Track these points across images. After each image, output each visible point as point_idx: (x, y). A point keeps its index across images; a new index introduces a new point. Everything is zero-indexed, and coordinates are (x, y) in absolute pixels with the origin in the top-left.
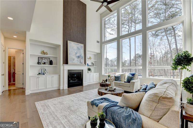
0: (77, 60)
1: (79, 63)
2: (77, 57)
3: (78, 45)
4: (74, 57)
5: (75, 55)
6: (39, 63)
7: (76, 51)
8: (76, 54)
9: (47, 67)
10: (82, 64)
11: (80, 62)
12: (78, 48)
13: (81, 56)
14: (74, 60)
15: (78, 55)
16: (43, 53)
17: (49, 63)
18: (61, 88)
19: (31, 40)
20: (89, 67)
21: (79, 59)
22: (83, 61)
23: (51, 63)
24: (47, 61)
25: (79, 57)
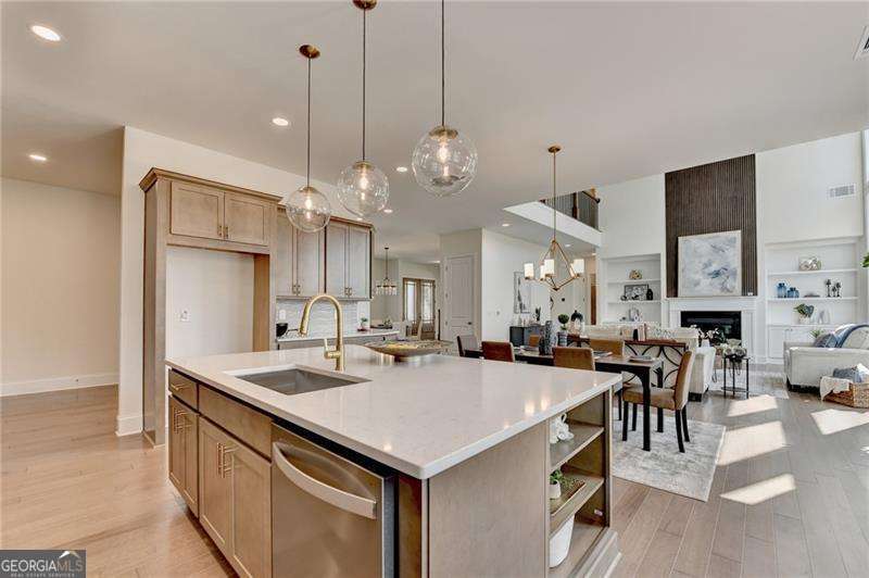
0: (711, 284)
1: (718, 292)
2: (709, 274)
3: (717, 239)
4: (697, 277)
5: (704, 269)
6: (624, 298)
7: (705, 260)
8: (706, 266)
9: (643, 305)
10: (728, 294)
11: (724, 289)
12: (714, 247)
13: (728, 268)
14: (697, 284)
15: (714, 267)
16: (636, 275)
17: (645, 296)
20: (801, 300)
21: (717, 281)
22: (737, 284)
23: (650, 295)
24: (642, 292)
25: (717, 274)
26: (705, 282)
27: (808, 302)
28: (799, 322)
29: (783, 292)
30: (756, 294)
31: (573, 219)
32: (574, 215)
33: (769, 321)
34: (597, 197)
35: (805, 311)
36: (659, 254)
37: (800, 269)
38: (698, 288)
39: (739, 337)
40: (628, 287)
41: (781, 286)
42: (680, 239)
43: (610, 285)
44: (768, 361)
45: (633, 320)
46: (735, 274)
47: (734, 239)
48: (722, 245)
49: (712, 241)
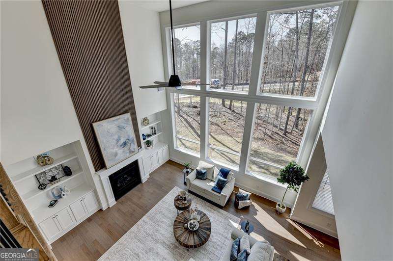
0: (124, 152)
1: (128, 155)
2: (121, 146)
3: (119, 120)
4: (115, 150)
5: (117, 143)
6: (42, 187)
7: (116, 137)
8: (118, 141)
11: (130, 151)
12: (119, 127)
13: (130, 138)
14: (116, 155)
15: (122, 141)
18: (104, 208)
21: (126, 148)
22: (134, 146)
25: (125, 144)
26: (120, 151)
30: (141, 147)
36: (78, 141)
38: (117, 157)
42: (95, 125)
46: (133, 141)
47: (128, 119)
48: (123, 125)
49: (116, 123)
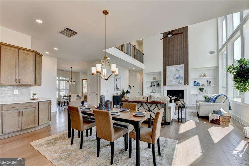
0: (175, 81)
1: (177, 84)
2: (175, 78)
3: (177, 67)
4: (172, 79)
5: (173, 76)
6: (151, 86)
7: (174, 74)
9: (156, 88)
11: (179, 83)
12: (177, 70)
13: (180, 76)
14: (172, 81)
15: (176, 76)
17: (157, 85)
19: (146, 73)
20: (200, 86)
21: (177, 80)
22: (182, 81)
23: (158, 85)
24: (156, 84)
25: (177, 78)
26: (174, 80)
27: (202, 87)
28: (200, 93)
29: (195, 84)
30: (188, 84)
31: (134, 59)
32: (135, 58)
33: (192, 93)
34: (143, 53)
35: (201, 90)
36: (161, 72)
37: (200, 77)
38: (172, 82)
39: (183, 98)
40: (153, 82)
41: (195, 82)
42: (167, 67)
43: (147, 81)
44: (191, 105)
45: (154, 93)
46: (182, 78)
47: (182, 67)
48: (179, 69)
49: (176, 68)
